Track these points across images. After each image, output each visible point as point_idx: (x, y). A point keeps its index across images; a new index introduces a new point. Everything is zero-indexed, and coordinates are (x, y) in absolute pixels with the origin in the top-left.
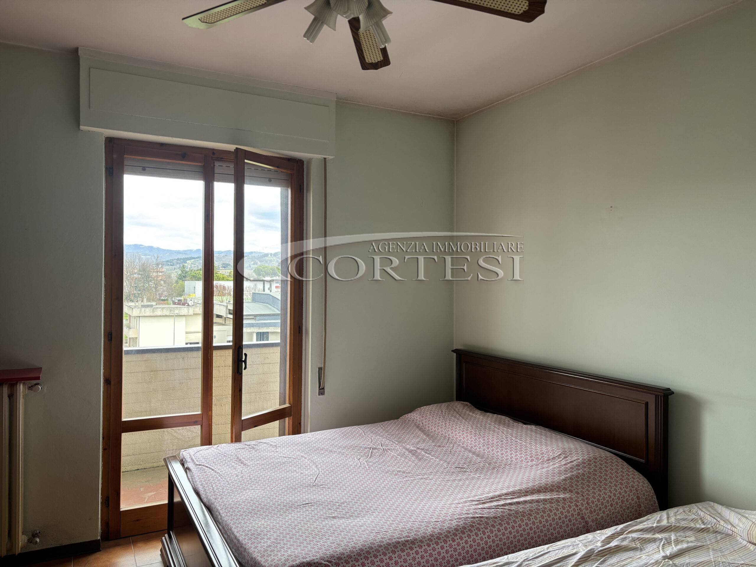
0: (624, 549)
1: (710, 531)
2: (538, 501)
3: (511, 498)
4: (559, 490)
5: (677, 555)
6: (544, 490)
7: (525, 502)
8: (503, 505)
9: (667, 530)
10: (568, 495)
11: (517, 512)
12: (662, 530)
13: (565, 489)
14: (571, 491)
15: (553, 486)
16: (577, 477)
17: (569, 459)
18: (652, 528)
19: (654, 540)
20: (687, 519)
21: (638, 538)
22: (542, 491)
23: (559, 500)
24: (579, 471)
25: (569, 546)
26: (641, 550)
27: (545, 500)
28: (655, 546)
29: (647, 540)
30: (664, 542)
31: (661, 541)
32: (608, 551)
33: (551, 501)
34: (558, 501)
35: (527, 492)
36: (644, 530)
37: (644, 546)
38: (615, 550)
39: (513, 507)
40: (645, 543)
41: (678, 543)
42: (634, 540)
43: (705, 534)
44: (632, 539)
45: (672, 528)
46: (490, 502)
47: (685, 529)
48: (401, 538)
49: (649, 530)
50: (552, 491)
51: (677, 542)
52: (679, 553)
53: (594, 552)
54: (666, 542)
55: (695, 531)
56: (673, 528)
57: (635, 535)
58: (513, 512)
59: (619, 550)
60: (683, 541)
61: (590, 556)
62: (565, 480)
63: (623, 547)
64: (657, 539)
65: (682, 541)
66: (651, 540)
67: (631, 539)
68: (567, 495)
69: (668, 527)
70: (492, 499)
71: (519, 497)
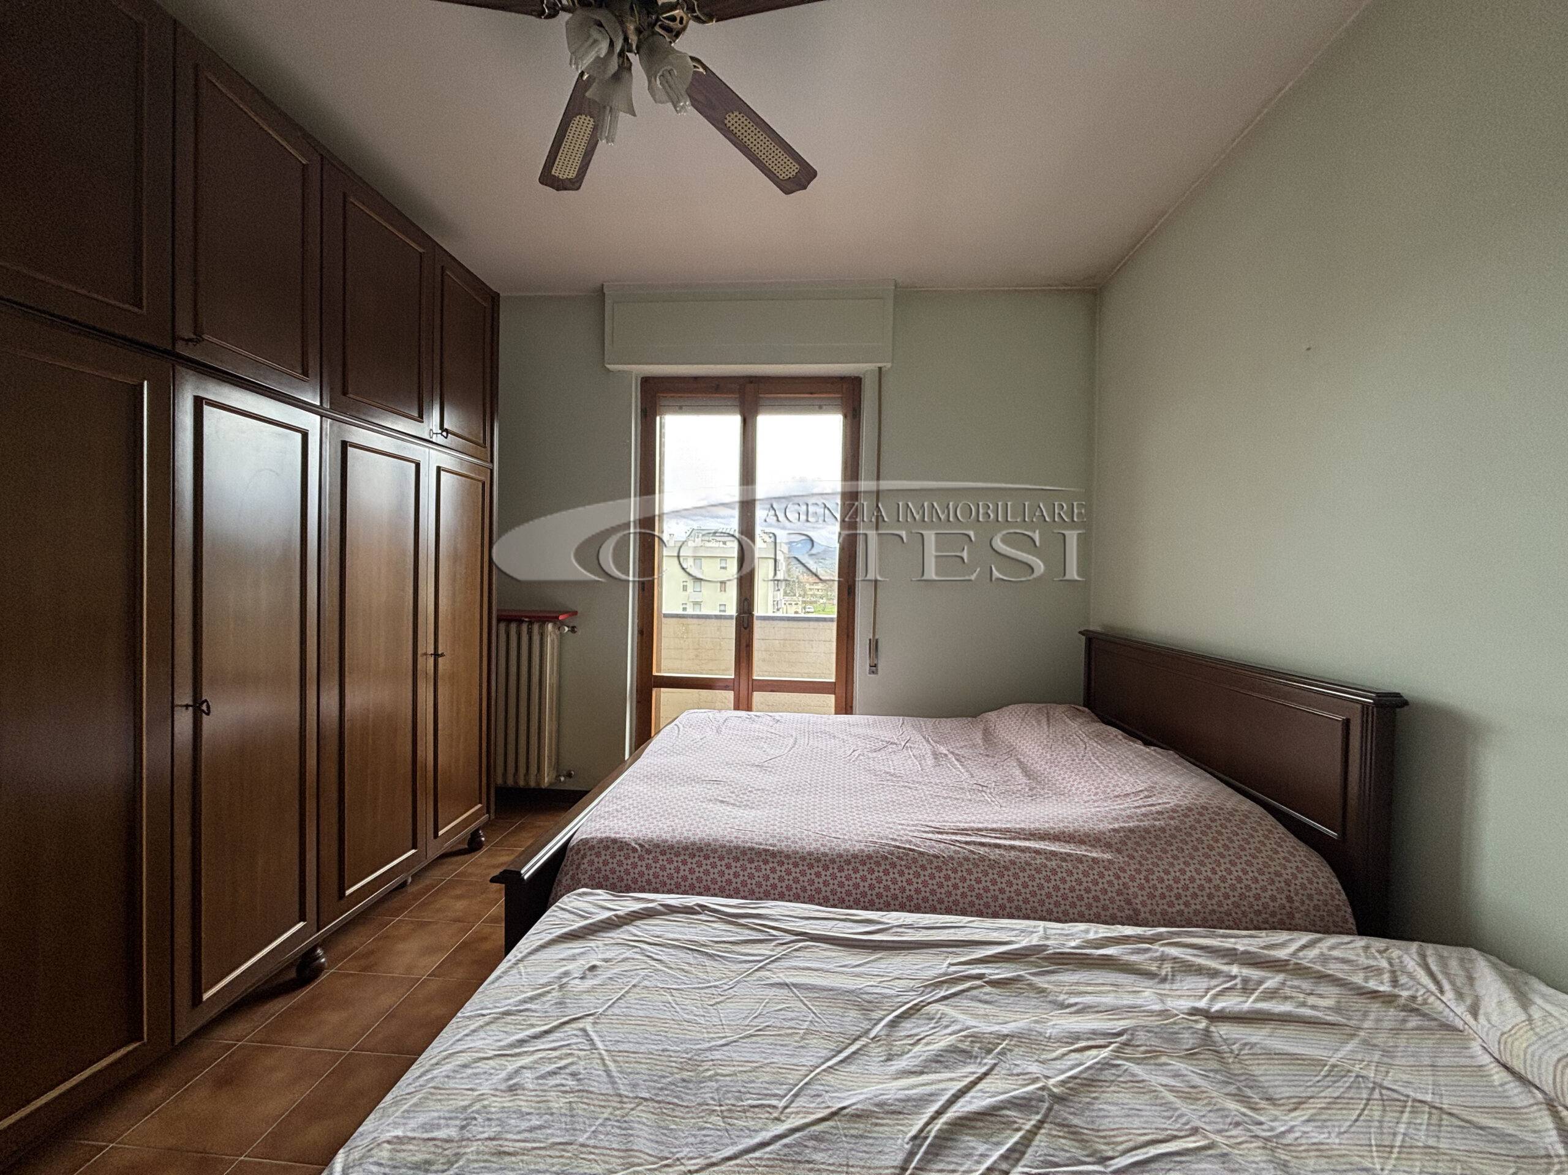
0: (1121, 967)
1: (1396, 1004)
2: (1037, 852)
3: (996, 838)
4: (1098, 845)
5: (1238, 1018)
6: (1068, 839)
7: (1013, 847)
8: (967, 843)
9: (1271, 967)
10: (1107, 856)
11: (982, 858)
12: (1257, 963)
13: (1108, 846)
14: (1119, 851)
15: (1087, 835)
16: (1147, 831)
17: (1150, 801)
18: (1234, 952)
19: (1214, 974)
20: (1355, 963)
21: (1175, 958)
22: (1062, 838)
23: (1084, 859)
24: (1157, 823)
25: (1014, 930)
26: (1164, 980)
27: (1054, 854)
28: (1205, 985)
29: (1194, 968)
30: (1236, 985)
31: (1228, 982)
32: (1076, 959)
33: (1064, 858)
34: (1080, 859)
35: (1033, 835)
36: (1209, 950)
37: (1178, 978)
38: (1097, 961)
39: (982, 850)
40: (1185, 971)
41: (1272, 998)
42: (1163, 959)
43: (1377, 1005)
44: (1162, 956)
45: (1288, 965)
46: (953, 833)
47: (1322, 977)
48: (761, 844)
49: (1221, 953)
50: (1082, 842)
51: (1272, 995)
52: (1248, 1016)
53: (1045, 951)
54: (1239, 986)
55: (1351, 989)
56: (1291, 967)
57: (1174, 951)
58: (976, 857)
59: (1108, 965)
60: (1291, 997)
61: (1027, 956)
62: (1114, 830)
63: (1121, 962)
64: (1221, 972)
65: (1286, 998)
66: (1205, 972)
67: (1158, 954)
68: (1105, 856)
69: (1278, 961)
70: (963, 831)
71: (1014, 839)
